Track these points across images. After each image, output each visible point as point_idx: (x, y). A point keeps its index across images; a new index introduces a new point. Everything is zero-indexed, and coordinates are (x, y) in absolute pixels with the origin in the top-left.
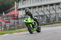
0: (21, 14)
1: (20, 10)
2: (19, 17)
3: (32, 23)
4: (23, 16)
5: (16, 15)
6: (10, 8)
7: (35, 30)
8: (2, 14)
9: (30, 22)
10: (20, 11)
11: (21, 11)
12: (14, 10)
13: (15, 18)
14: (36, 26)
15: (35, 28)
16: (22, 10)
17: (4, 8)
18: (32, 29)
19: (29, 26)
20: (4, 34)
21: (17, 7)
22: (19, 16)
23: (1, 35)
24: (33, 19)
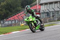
0: (43, 9)
1: (42, 4)
2: (41, 12)
3: (33, 22)
4: (45, 11)
5: (38, 10)
6: (32, 3)
7: (38, 29)
8: (24, 9)
9: (31, 20)
10: (41, 6)
11: (43, 6)
12: (36, 4)
13: (37, 12)
14: (39, 25)
15: (38, 26)
16: (43, 4)
17: (26, 3)
18: (34, 28)
19: (30, 25)
20: (26, 29)
21: (39, 2)
22: (41, 10)
23: (23, 30)
24: (34, 17)
